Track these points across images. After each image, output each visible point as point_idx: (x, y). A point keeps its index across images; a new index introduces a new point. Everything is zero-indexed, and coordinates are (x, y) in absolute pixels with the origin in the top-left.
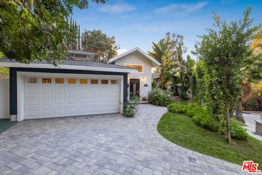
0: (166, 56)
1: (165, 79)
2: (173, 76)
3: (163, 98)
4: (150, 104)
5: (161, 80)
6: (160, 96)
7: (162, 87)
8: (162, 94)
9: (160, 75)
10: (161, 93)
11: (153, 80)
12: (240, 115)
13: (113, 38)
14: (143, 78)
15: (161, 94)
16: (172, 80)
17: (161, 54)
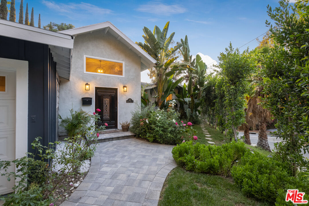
0: (165, 51)
1: (165, 91)
2: (177, 87)
3: (162, 127)
4: (137, 138)
5: (157, 93)
6: (155, 123)
7: (160, 104)
8: (160, 117)
9: (156, 84)
10: (158, 117)
11: (143, 92)
12: (265, 142)
14: (124, 87)
15: (158, 119)
16: (174, 93)
17: (158, 47)
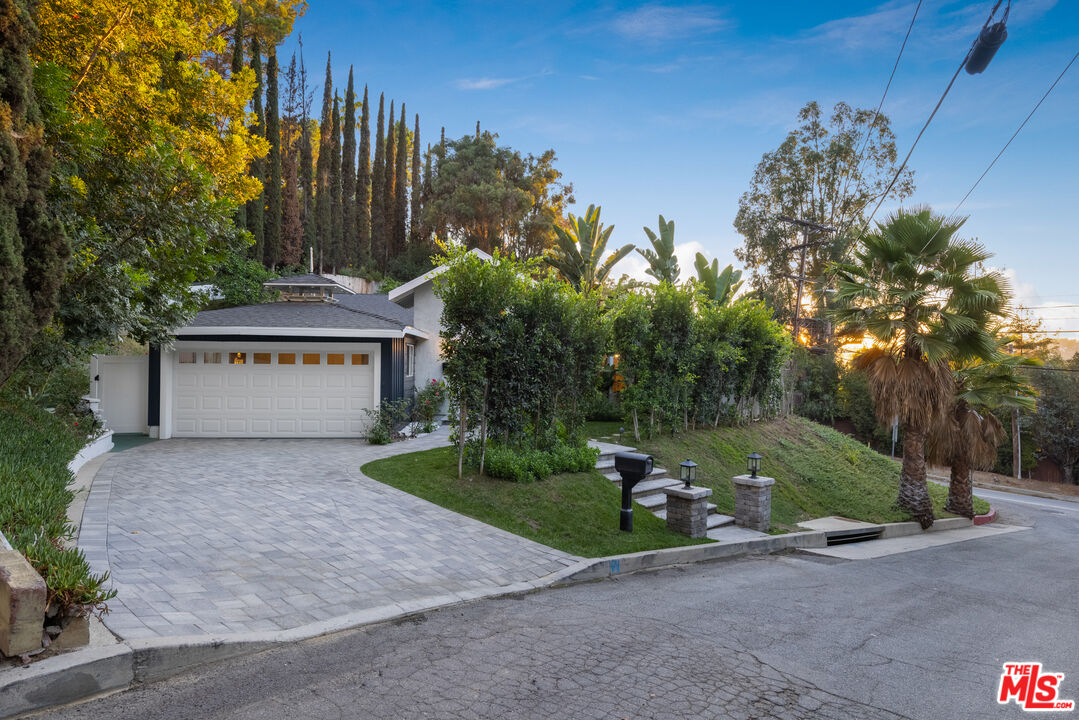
13: (549, 155)
